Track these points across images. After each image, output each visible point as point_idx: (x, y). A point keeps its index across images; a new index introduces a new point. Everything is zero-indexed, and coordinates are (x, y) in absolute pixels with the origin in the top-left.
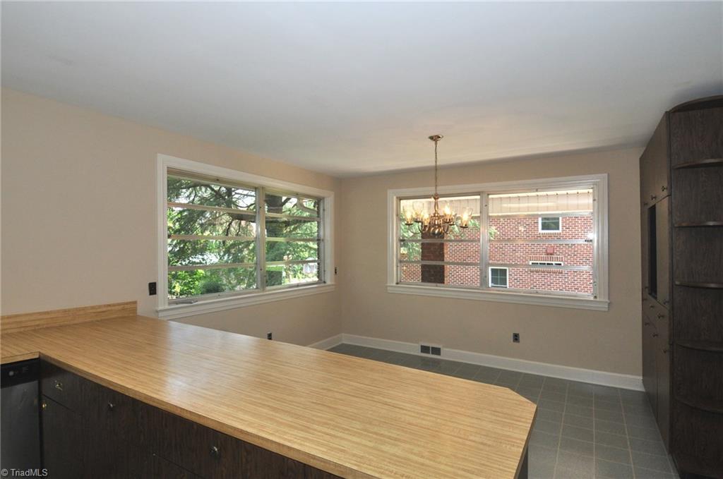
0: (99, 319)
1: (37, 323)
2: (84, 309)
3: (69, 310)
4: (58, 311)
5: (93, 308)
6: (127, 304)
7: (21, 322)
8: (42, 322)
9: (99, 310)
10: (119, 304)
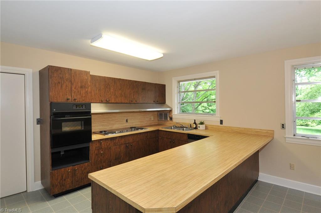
0: (257, 134)
1: (237, 130)
2: (251, 129)
3: (246, 129)
4: (243, 128)
5: (255, 129)
6: (269, 130)
7: (232, 129)
8: (238, 130)
9: (257, 131)
10: (265, 130)
